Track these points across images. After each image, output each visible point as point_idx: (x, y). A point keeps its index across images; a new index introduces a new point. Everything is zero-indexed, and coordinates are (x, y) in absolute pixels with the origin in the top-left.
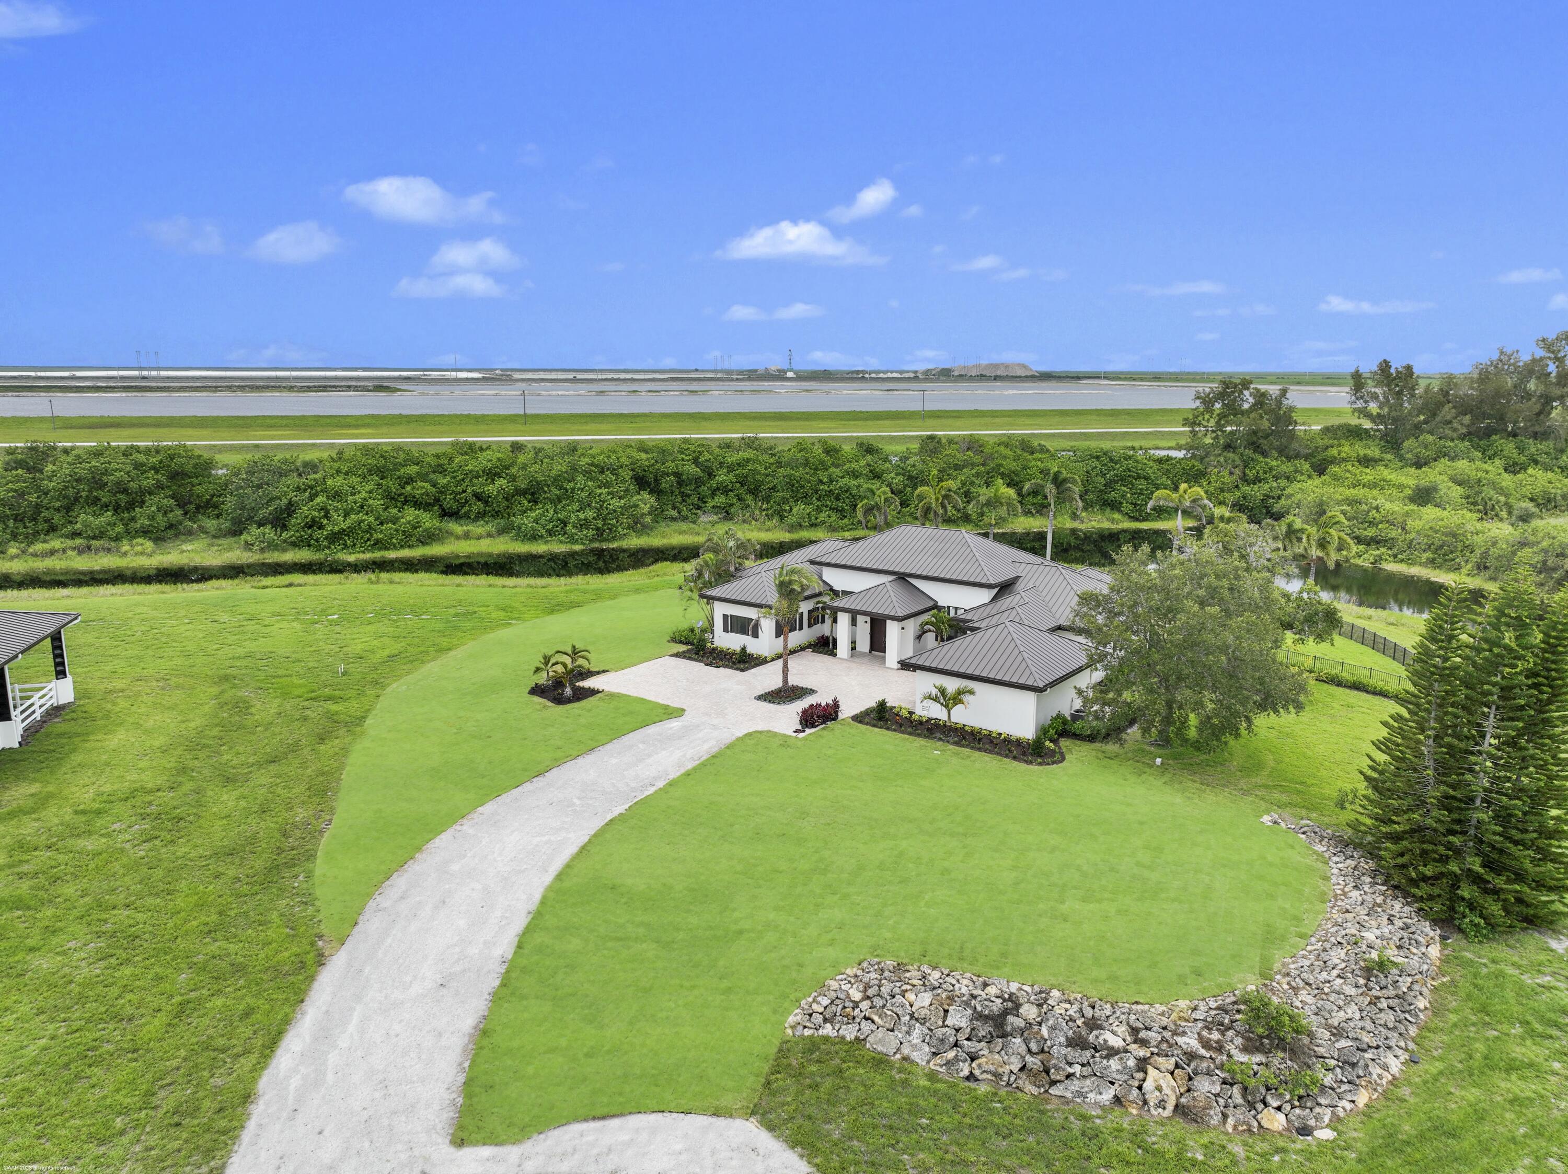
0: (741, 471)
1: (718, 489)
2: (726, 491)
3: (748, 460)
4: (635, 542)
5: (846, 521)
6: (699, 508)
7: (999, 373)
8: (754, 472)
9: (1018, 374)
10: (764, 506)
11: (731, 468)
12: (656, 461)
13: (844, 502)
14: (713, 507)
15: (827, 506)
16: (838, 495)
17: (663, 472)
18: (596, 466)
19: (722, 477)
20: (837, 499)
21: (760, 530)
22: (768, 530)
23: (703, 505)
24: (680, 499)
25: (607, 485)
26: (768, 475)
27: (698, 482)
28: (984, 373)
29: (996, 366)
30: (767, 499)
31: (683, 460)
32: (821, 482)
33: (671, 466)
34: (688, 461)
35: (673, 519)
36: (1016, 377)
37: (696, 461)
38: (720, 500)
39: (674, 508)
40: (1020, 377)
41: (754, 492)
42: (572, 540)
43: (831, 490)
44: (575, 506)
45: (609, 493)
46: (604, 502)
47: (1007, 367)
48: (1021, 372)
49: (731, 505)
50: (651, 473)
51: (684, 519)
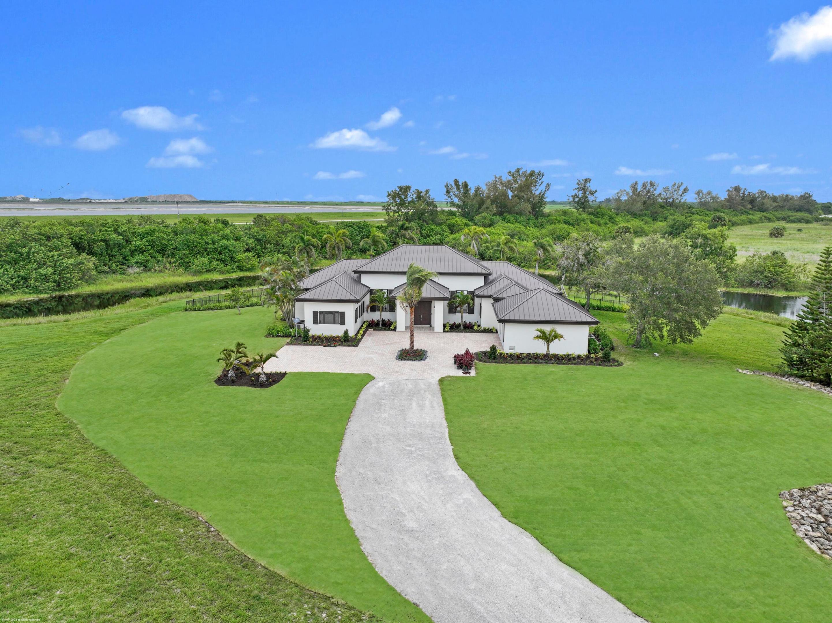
0: (149, 238)
1: (136, 250)
2: (142, 252)
3: (154, 231)
4: (87, 289)
5: (228, 267)
6: (123, 264)
7: (176, 200)
8: (160, 239)
9: (188, 201)
10: (173, 261)
11: (142, 236)
12: (88, 232)
13: (225, 255)
14: (136, 263)
15: (214, 258)
16: (221, 251)
17: (94, 239)
18: (43, 235)
19: (137, 242)
20: (220, 253)
21: (174, 276)
22: (179, 276)
23: (126, 262)
24: (107, 259)
25: (56, 249)
26: (169, 240)
27: (120, 247)
28: (168, 200)
29: (174, 196)
30: (173, 255)
31: (106, 231)
32: (207, 243)
33: (100, 235)
34: (111, 231)
35: (106, 273)
36: (187, 202)
37: (116, 231)
38: (140, 258)
39: (105, 265)
40: (190, 202)
41: (162, 251)
42: (36, 290)
43: (216, 248)
44: (35, 266)
45: (60, 255)
46: (57, 261)
47: (181, 197)
48: (189, 199)
49: (147, 261)
50: (85, 240)
51: (115, 272)
